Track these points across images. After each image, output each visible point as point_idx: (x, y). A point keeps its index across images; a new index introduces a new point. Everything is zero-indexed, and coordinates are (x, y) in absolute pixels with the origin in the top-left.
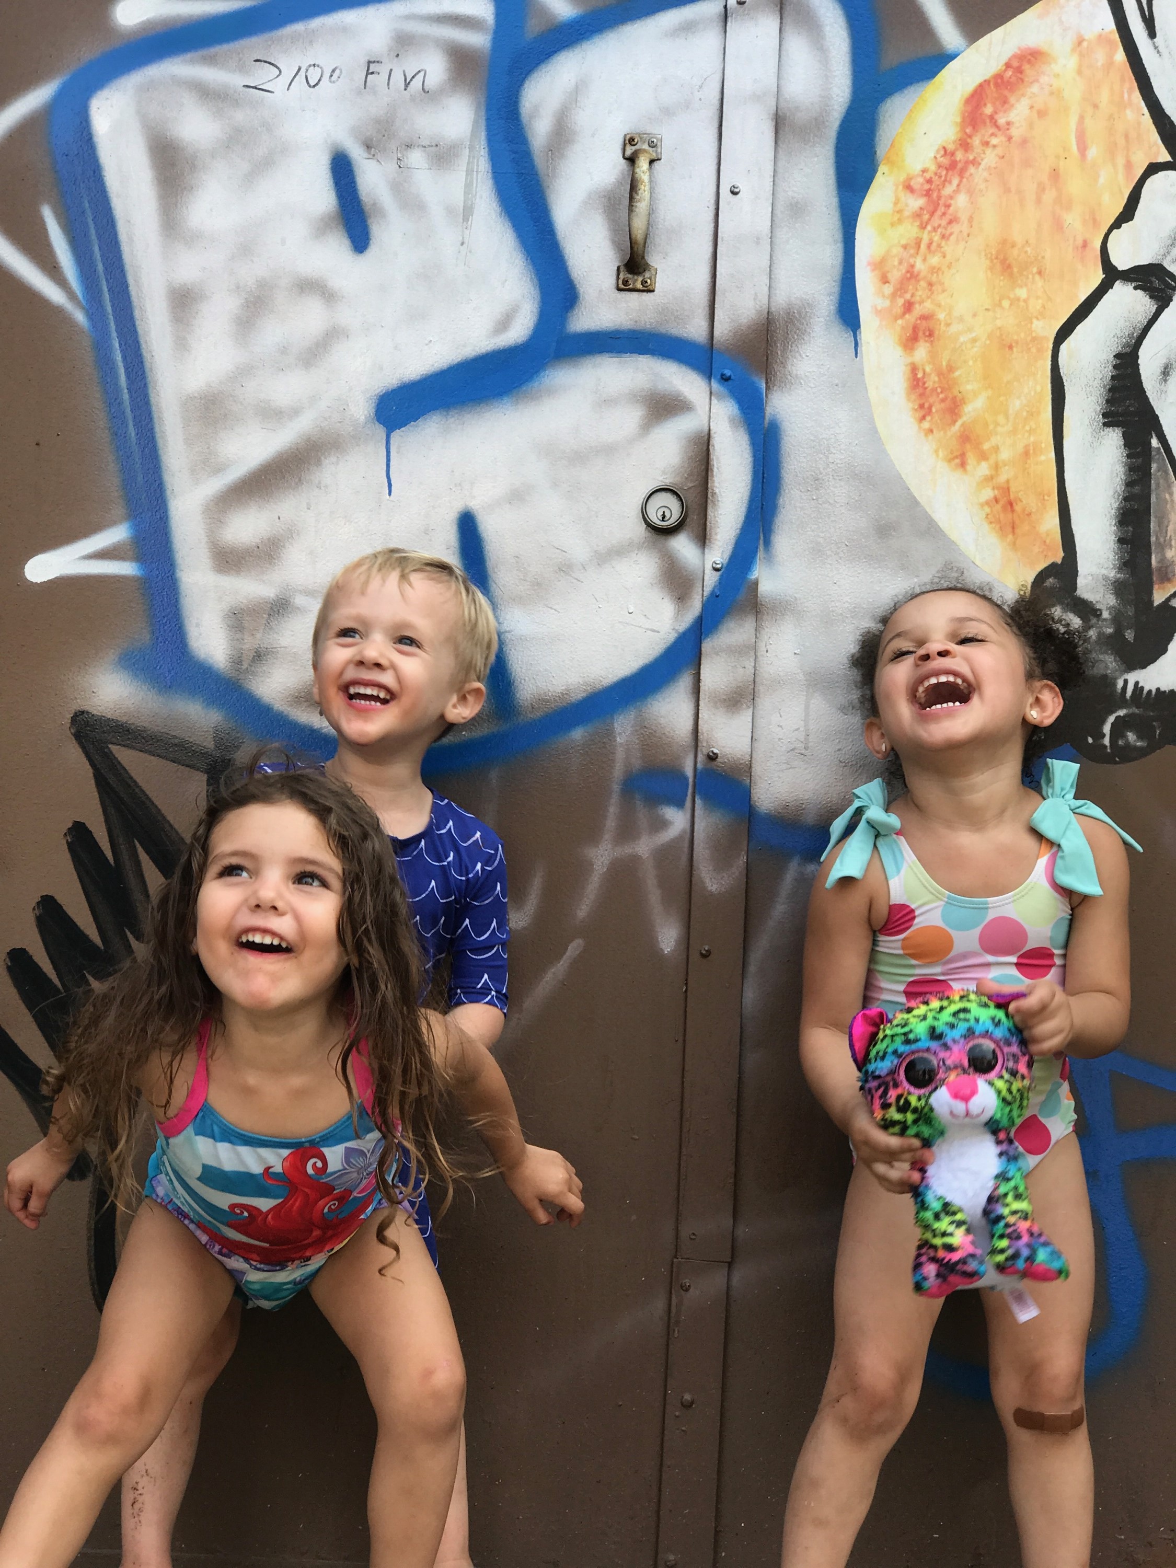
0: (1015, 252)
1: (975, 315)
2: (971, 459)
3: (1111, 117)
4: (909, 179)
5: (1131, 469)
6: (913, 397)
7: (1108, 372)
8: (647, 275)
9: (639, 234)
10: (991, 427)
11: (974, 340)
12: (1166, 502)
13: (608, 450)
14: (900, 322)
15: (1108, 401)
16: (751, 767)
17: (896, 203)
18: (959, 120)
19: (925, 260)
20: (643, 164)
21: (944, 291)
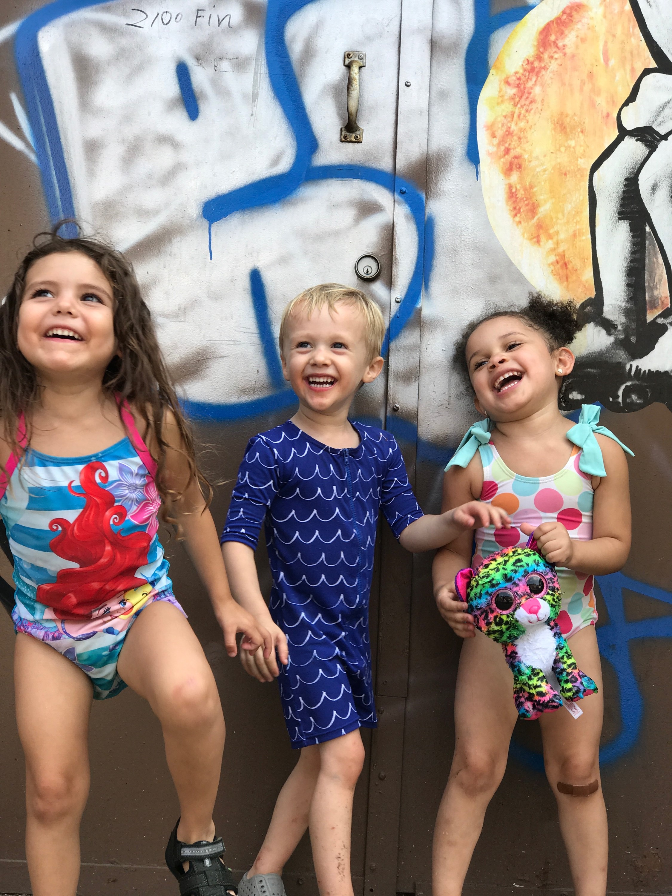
0: (568, 119)
1: (545, 156)
2: (543, 239)
3: (623, 42)
4: (508, 77)
5: (634, 244)
6: (510, 203)
7: (621, 188)
8: (358, 133)
9: (353, 109)
10: (554, 220)
11: (545, 170)
12: (654, 263)
13: (336, 234)
14: (502, 160)
15: (621, 205)
16: (417, 415)
17: (500, 92)
18: (536, 43)
19: (516, 124)
20: (355, 69)
21: (527, 142)
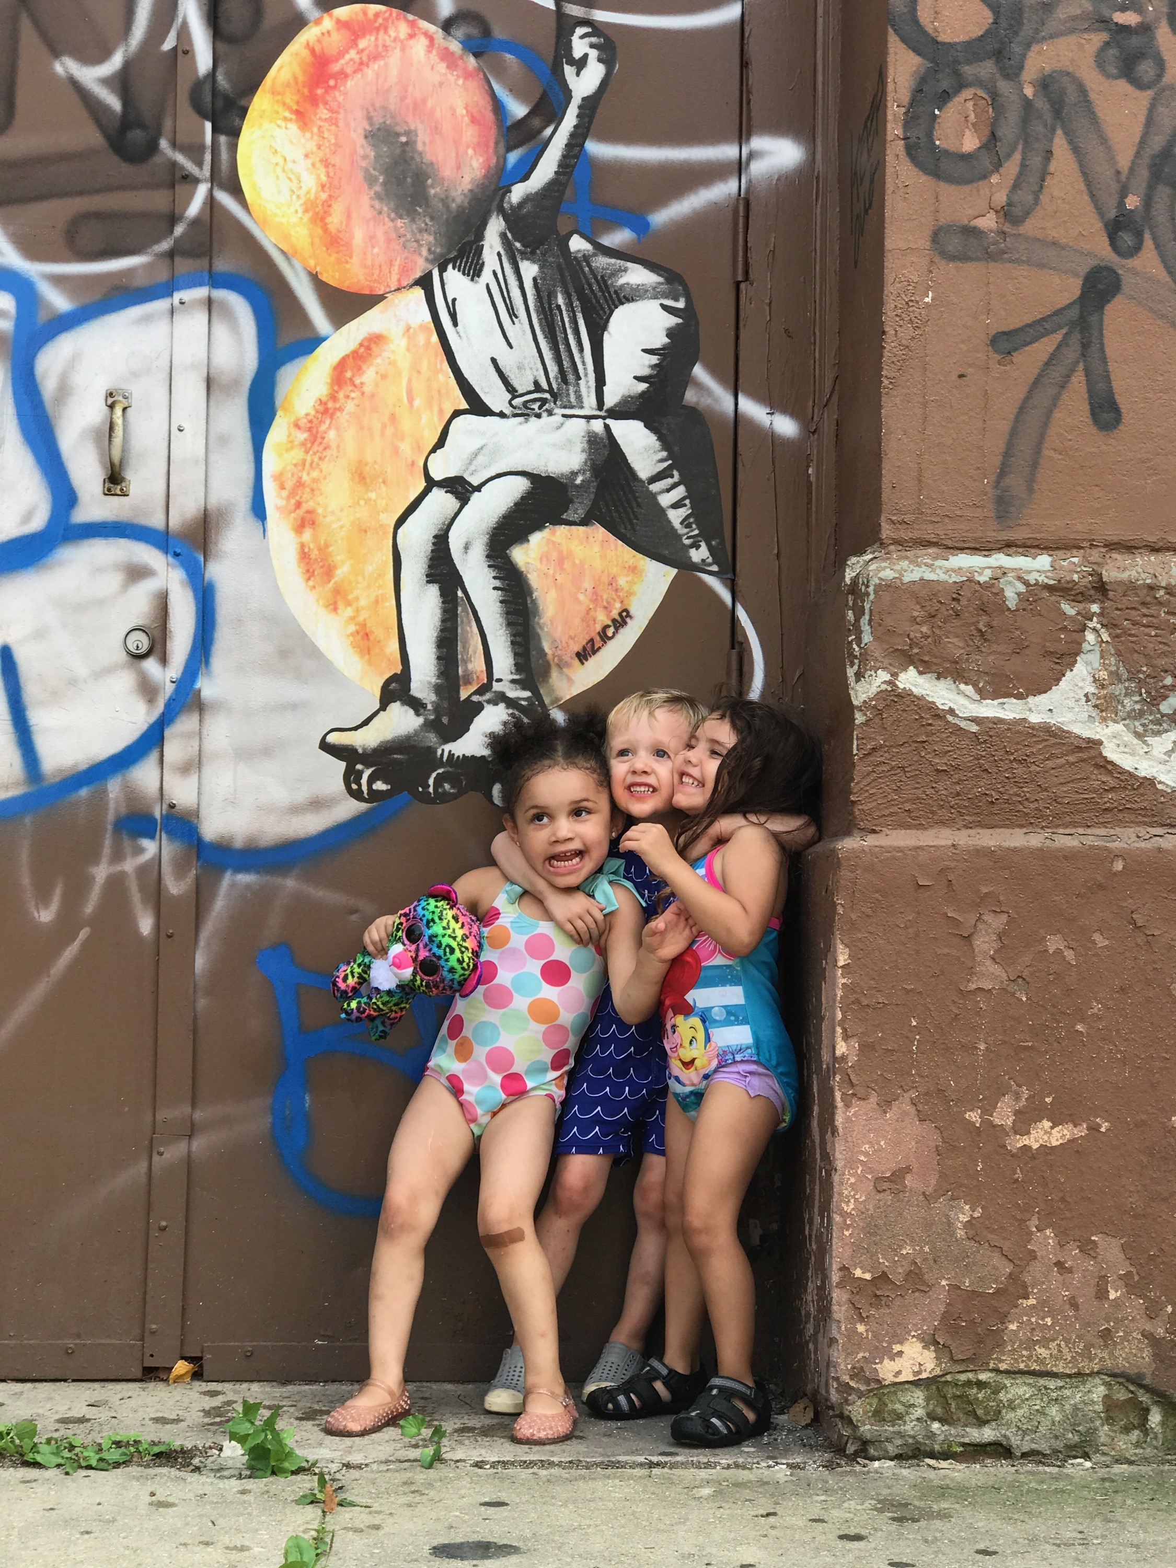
0: (368, 468)
1: (342, 510)
2: (341, 605)
3: (429, 380)
4: (298, 420)
5: (445, 611)
6: (302, 565)
7: (430, 547)
8: (123, 484)
9: (116, 460)
10: (354, 584)
11: (342, 527)
12: (467, 632)
13: (100, 603)
14: (293, 515)
15: (429, 567)
16: (198, 811)
17: (289, 436)
18: (329, 381)
19: (308, 474)
20: (118, 411)
21: (321, 494)
